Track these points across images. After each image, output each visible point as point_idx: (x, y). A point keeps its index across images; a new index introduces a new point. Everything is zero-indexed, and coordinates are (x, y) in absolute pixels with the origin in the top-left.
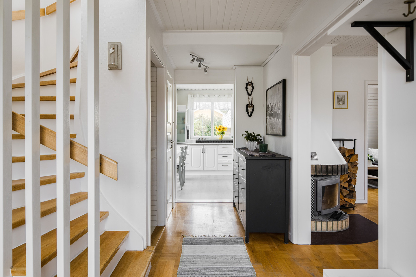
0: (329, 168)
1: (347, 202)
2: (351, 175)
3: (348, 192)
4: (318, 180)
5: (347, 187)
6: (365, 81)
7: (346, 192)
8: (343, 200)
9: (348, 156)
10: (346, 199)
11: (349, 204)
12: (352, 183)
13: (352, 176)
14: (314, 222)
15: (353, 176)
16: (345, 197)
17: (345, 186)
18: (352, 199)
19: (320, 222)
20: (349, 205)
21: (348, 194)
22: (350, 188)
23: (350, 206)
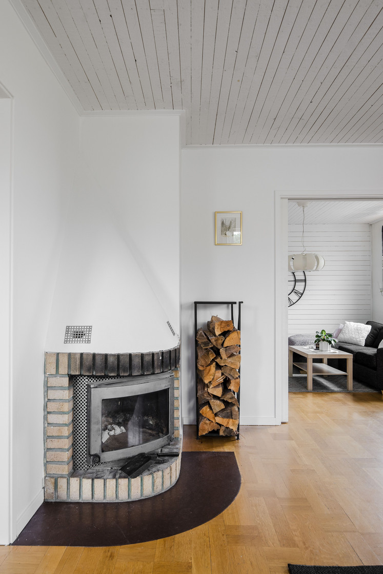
0: (111, 360)
1: (220, 425)
2: (228, 372)
3: (223, 406)
4: (92, 386)
5: (220, 396)
6: (275, 191)
7: (219, 406)
8: (214, 421)
9: (220, 335)
10: (219, 420)
11: (225, 430)
12: (232, 387)
13: (229, 375)
14: (76, 479)
15: (232, 374)
16: (216, 415)
17: (215, 393)
18: (231, 420)
19: (90, 481)
20: (224, 432)
21: (223, 410)
22: (227, 397)
23: (226, 434)
